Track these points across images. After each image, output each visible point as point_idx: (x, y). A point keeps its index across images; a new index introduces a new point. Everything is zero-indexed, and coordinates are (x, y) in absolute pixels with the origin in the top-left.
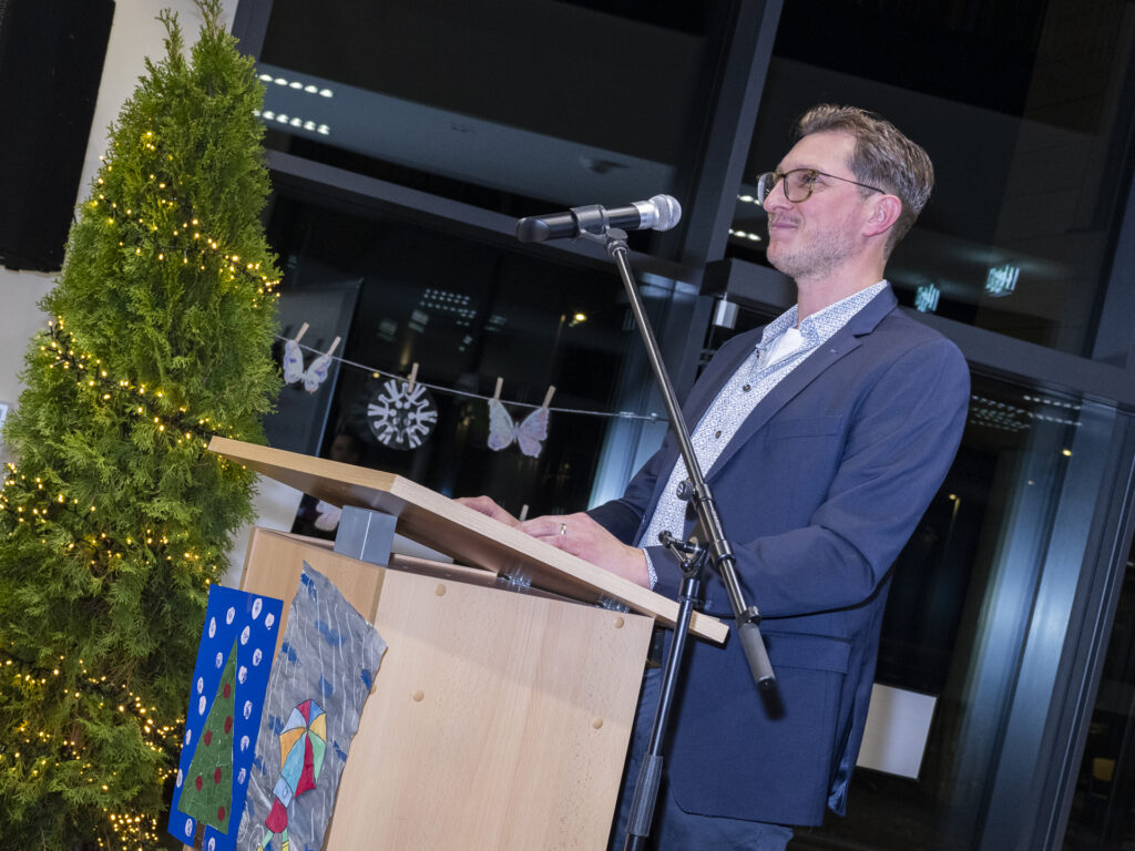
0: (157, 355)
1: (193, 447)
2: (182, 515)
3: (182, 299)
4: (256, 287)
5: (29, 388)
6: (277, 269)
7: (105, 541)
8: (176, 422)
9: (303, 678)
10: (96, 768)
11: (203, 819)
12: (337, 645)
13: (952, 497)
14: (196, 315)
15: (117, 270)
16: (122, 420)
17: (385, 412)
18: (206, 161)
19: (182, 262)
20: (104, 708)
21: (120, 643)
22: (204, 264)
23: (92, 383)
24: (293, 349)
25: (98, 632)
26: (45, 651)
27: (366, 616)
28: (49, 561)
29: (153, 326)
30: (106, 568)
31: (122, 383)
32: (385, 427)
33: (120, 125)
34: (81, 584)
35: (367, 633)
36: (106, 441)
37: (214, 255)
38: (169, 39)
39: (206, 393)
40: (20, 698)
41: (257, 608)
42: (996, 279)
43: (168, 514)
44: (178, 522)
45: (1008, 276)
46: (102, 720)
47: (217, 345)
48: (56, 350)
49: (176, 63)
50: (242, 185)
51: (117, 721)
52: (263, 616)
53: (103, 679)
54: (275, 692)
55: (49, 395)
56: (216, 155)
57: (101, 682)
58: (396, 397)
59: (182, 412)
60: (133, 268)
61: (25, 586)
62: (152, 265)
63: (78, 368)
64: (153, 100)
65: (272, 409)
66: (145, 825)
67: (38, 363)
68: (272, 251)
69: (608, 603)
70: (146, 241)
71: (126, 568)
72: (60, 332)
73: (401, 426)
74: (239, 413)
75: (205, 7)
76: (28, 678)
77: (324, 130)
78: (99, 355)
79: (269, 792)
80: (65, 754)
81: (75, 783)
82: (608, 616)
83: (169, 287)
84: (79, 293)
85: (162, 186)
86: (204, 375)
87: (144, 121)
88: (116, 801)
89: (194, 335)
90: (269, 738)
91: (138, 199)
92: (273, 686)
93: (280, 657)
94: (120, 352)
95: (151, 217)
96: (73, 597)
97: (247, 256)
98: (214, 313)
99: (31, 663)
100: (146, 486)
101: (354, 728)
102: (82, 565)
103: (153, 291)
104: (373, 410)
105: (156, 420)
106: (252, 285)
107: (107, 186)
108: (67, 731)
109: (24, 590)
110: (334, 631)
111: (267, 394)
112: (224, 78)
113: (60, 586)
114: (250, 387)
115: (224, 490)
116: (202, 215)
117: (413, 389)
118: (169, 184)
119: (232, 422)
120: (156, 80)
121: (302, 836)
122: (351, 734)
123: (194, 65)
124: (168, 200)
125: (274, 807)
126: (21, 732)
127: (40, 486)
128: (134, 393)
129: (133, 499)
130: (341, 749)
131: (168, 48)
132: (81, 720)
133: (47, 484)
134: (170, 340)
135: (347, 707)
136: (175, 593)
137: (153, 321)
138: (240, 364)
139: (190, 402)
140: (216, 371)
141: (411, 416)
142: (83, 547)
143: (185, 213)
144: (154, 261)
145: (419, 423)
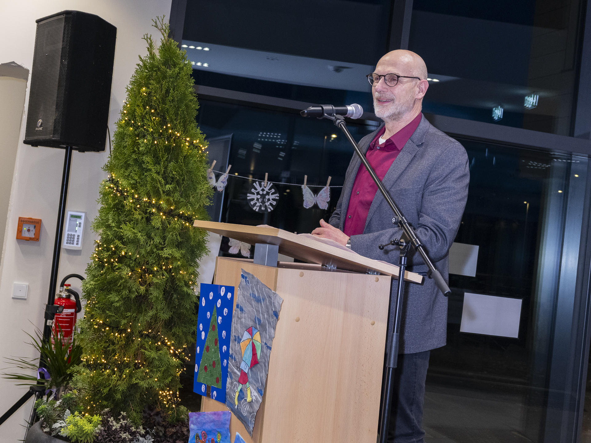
0: (159, 185)
1: (179, 224)
2: (177, 255)
3: (167, 160)
4: (198, 150)
5: (103, 206)
6: (206, 141)
7: (144, 270)
8: (170, 214)
9: (247, 318)
10: (151, 371)
11: (209, 384)
12: (261, 302)
13: (525, 202)
14: (173, 166)
15: (137, 150)
16: (146, 215)
17: (255, 197)
18: (170, 98)
19: (165, 143)
20: (151, 344)
21: (156, 314)
22: (175, 143)
23: (131, 201)
24: (210, 173)
25: (146, 310)
26: (123, 322)
27: (272, 288)
28: (121, 281)
29: (155, 173)
30: (146, 281)
31: (144, 200)
32: (256, 203)
33: (131, 86)
34: (136, 290)
35: (274, 296)
36: (140, 225)
37: (178, 138)
38: (149, 47)
39: (182, 200)
40: (113, 344)
41: (223, 291)
42: (528, 101)
43: (171, 255)
44: (175, 258)
45: (534, 99)
46: (152, 349)
47: (184, 178)
48: (113, 188)
49: (152, 56)
50: (187, 106)
51: (158, 349)
52: (226, 294)
53: (150, 331)
54: (235, 325)
55: (113, 208)
56: (175, 95)
57: (149, 333)
58: (259, 189)
59: (172, 209)
60: (144, 148)
61: (111, 294)
62: (152, 146)
63: (124, 195)
64: (144, 74)
65: (211, 203)
66: (174, 395)
67: (105, 194)
68: (203, 134)
69: (371, 272)
70: (148, 136)
71: (155, 280)
72: (113, 180)
73: (263, 202)
74: (197, 207)
75: (162, 31)
76: (117, 334)
77: (206, 65)
78: (133, 188)
79: (238, 368)
80: (137, 367)
81: (143, 379)
82: (371, 277)
83: (160, 155)
84: (121, 161)
85: (153, 111)
86: (180, 192)
87: (141, 84)
88: (162, 385)
89: (174, 175)
90: (235, 345)
91: (143, 118)
92: (234, 323)
93: (236, 311)
94: (141, 186)
95: (149, 125)
96: (133, 296)
97: (193, 137)
98: (181, 164)
99: (117, 327)
100: (160, 243)
101: (273, 335)
102: (135, 282)
103: (153, 157)
104: (250, 196)
105: (161, 214)
106: (196, 150)
107: (128, 114)
108: (136, 356)
109: (111, 296)
110: (259, 296)
111: (208, 197)
112: (174, 61)
113: (127, 292)
114: (201, 195)
115: (194, 241)
116: (172, 122)
117: (267, 185)
118: (156, 110)
119: (194, 211)
120: (145, 65)
121: (255, 384)
122: (271, 338)
123: (160, 56)
124: (156, 117)
125: (241, 374)
126: (116, 359)
127: (113, 249)
128: (150, 203)
129: (155, 250)
130: (268, 345)
131: (148, 51)
132: (143, 351)
133: (116, 247)
134: (163, 178)
135: (269, 327)
136: (178, 289)
137: (155, 171)
138: (195, 185)
139: (175, 204)
140: (185, 189)
141: (267, 197)
142: (135, 273)
143: (163, 122)
144: (153, 144)
145: (271, 200)
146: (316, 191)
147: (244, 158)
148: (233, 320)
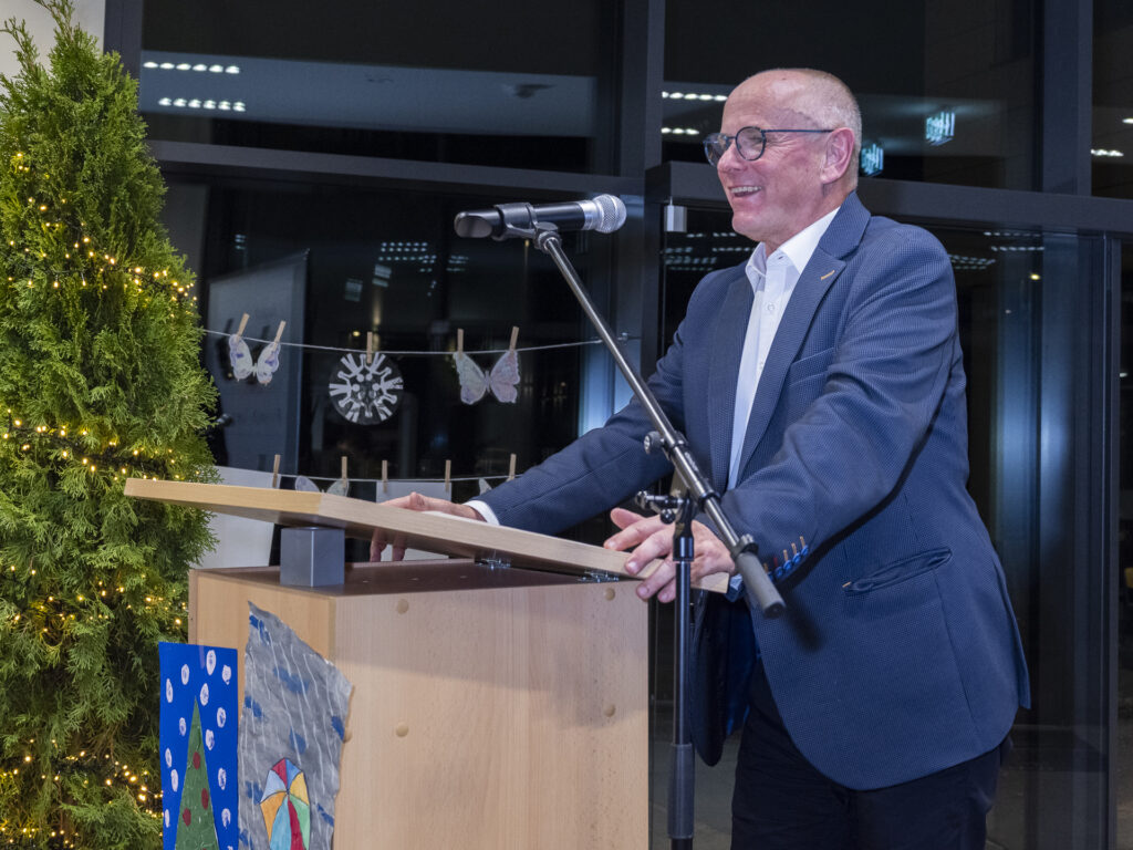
0: (72, 392)
2: (134, 558)
3: (89, 325)
4: (168, 296)
6: (188, 271)
7: (53, 605)
8: (108, 459)
9: (272, 735)
12: (301, 693)
14: (107, 339)
15: (12, 307)
16: (48, 468)
17: (347, 389)
18: (86, 173)
19: (81, 285)
20: (90, 785)
21: (93, 712)
22: (105, 283)
23: (6, 436)
24: (238, 344)
25: (67, 705)
26: (11, 739)
27: (325, 654)
29: (62, 360)
30: (62, 632)
31: (39, 429)
32: (351, 404)
34: (36, 656)
35: (330, 673)
36: (34, 495)
37: (114, 271)
38: (20, 50)
39: (135, 421)
41: (211, 662)
42: (934, 128)
43: (118, 560)
44: (130, 566)
45: (945, 123)
46: (89, 800)
47: (137, 365)
49: (34, 74)
50: (132, 190)
51: (106, 796)
52: (218, 670)
53: (82, 754)
54: (246, 754)
56: (96, 164)
57: (80, 758)
58: (356, 371)
59: (112, 447)
60: (29, 302)
62: (48, 295)
64: (16, 118)
68: (179, 254)
70: (35, 270)
71: (82, 629)
73: (368, 400)
74: (174, 435)
75: (54, 9)
77: (239, 107)
78: (8, 404)
80: (56, 845)
82: (595, 591)
83: (70, 315)
85: (43, 208)
86: (128, 402)
87: (11, 143)
89: (108, 360)
90: (250, 808)
91: (20, 227)
92: (243, 748)
93: (244, 714)
94: (31, 396)
95: (38, 244)
96: (30, 673)
97: (151, 265)
98: (127, 332)
100: (88, 535)
101: (335, 785)
102: (34, 636)
103: (54, 323)
104: (335, 389)
105: (85, 461)
106: (162, 295)
108: (52, 820)
110: (295, 676)
112: (89, 80)
113: (12, 665)
114: (181, 404)
115: (175, 520)
116: (93, 231)
117: (373, 355)
118: (50, 204)
119: (170, 446)
120: (15, 97)
122: (332, 793)
123: (54, 72)
124: (53, 222)
128: (55, 437)
129: (76, 552)
130: (326, 811)
131: (21, 59)
132: (65, 806)
134: (83, 371)
135: (324, 762)
136: (143, 644)
137: (61, 355)
138: (167, 382)
139: (119, 434)
140: (142, 395)
141: (376, 387)
142: (31, 616)
143: (74, 233)
144: (49, 291)
145: (385, 393)
146: (486, 363)
147: (357, 300)
148: (241, 739)
